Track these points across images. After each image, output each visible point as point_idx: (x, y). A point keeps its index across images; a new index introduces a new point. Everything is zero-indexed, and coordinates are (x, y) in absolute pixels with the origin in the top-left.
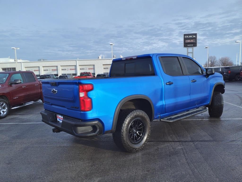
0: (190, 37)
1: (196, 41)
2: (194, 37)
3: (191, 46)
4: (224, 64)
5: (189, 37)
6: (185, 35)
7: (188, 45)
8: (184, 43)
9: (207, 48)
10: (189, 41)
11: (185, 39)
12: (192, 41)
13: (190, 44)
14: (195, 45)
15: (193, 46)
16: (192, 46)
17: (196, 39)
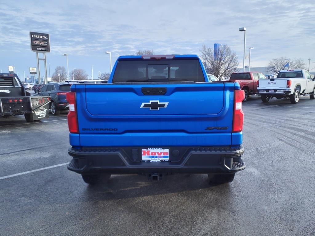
0: (40, 37)
1: (48, 44)
2: (44, 39)
3: (41, 50)
4: (77, 77)
5: (38, 36)
6: (32, 33)
7: (38, 49)
8: (32, 45)
9: (65, 56)
10: (38, 43)
11: (32, 39)
12: (43, 43)
13: (40, 48)
14: (48, 50)
15: (45, 51)
16: (43, 50)
17: (47, 41)
